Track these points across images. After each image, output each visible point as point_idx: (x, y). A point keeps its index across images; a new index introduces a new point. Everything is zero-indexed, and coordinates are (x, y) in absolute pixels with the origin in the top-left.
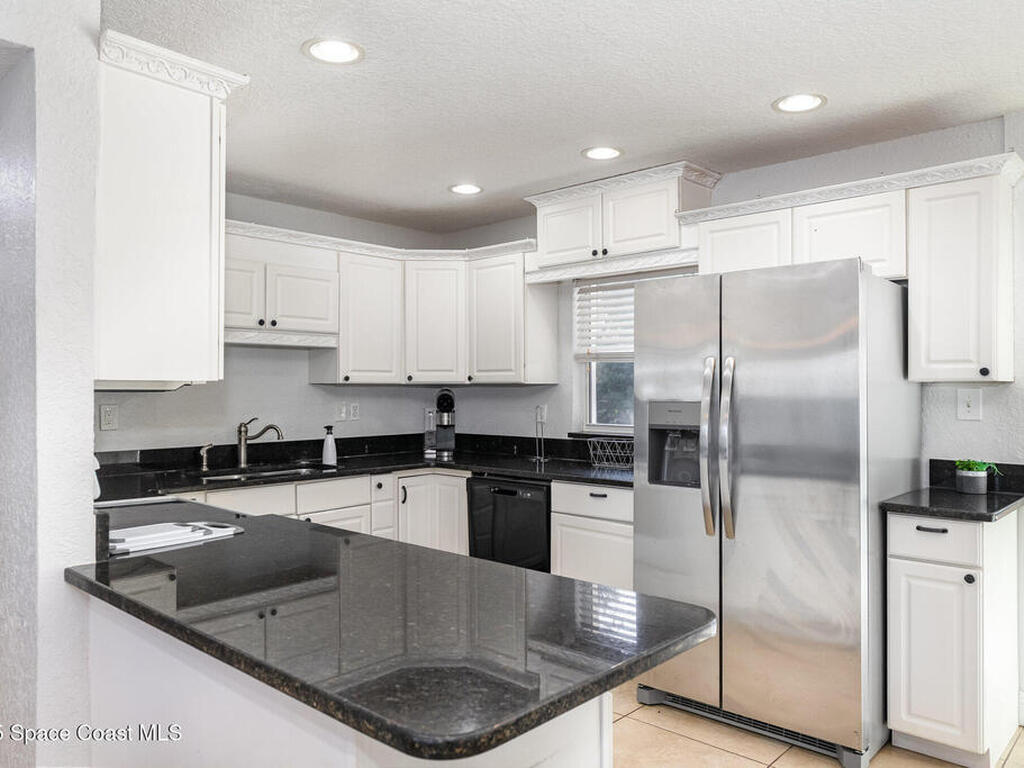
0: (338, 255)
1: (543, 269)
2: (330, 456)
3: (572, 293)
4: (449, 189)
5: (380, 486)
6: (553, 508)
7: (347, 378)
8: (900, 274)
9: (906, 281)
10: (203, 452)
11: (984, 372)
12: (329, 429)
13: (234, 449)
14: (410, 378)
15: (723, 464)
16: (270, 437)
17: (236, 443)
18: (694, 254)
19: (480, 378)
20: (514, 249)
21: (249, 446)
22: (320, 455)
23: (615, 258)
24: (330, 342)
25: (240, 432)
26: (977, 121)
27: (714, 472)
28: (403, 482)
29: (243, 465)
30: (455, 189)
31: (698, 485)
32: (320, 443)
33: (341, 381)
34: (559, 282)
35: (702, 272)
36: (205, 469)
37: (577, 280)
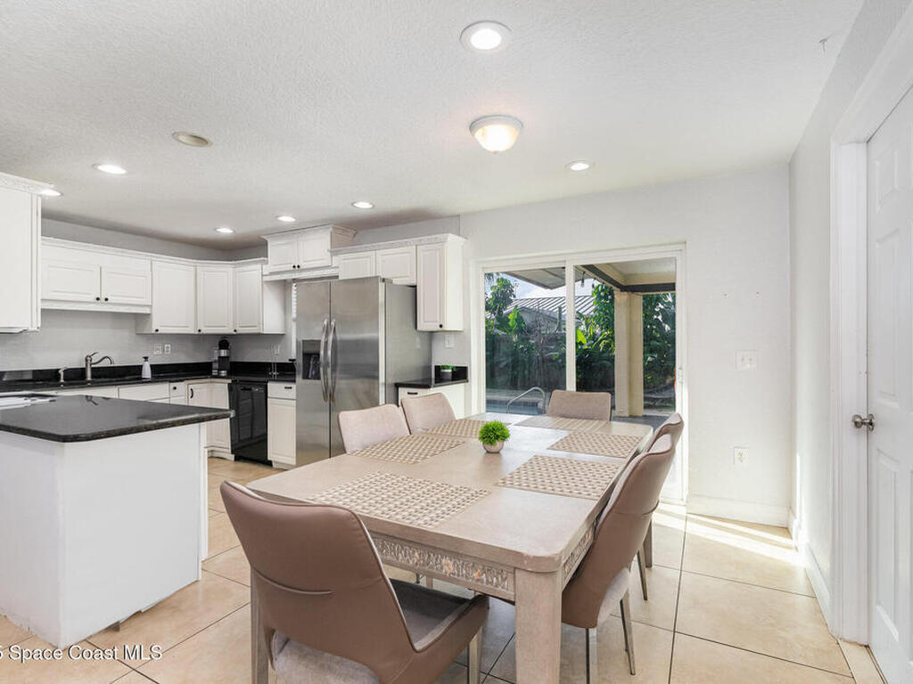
0: (151, 263)
1: (271, 274)
2: (147, 373)
3: (291, 287)
4: (215, 229)
5: (175, 388)
6: (269, 395)
7: (157, 330)
8: (413, 283)
9: (415, 286)
10: (61, 372)
11: (441, 326)
12: (146, 358)
13: (83, 371)
14: (200, 331)
15: (329, 370)
16: (106, 363)
17: (84, 366)
18: (337, 270)
19: (241, 331)
20: (256, 263)
21: (93, 369)
22: (141, 374)
23: (304, 270)
24: (147, 311)
25: (86, 360)
26: (448, 217)
27: (325, 373)
28: (191, 387)
29: (89, 379)
30: (218, 230)
31: (319, 378)
32: (140, 368)
33: (153, 332)
34: (285, 281)
35: (340, 278)
36: (62, 381)
37: (294, 280)
